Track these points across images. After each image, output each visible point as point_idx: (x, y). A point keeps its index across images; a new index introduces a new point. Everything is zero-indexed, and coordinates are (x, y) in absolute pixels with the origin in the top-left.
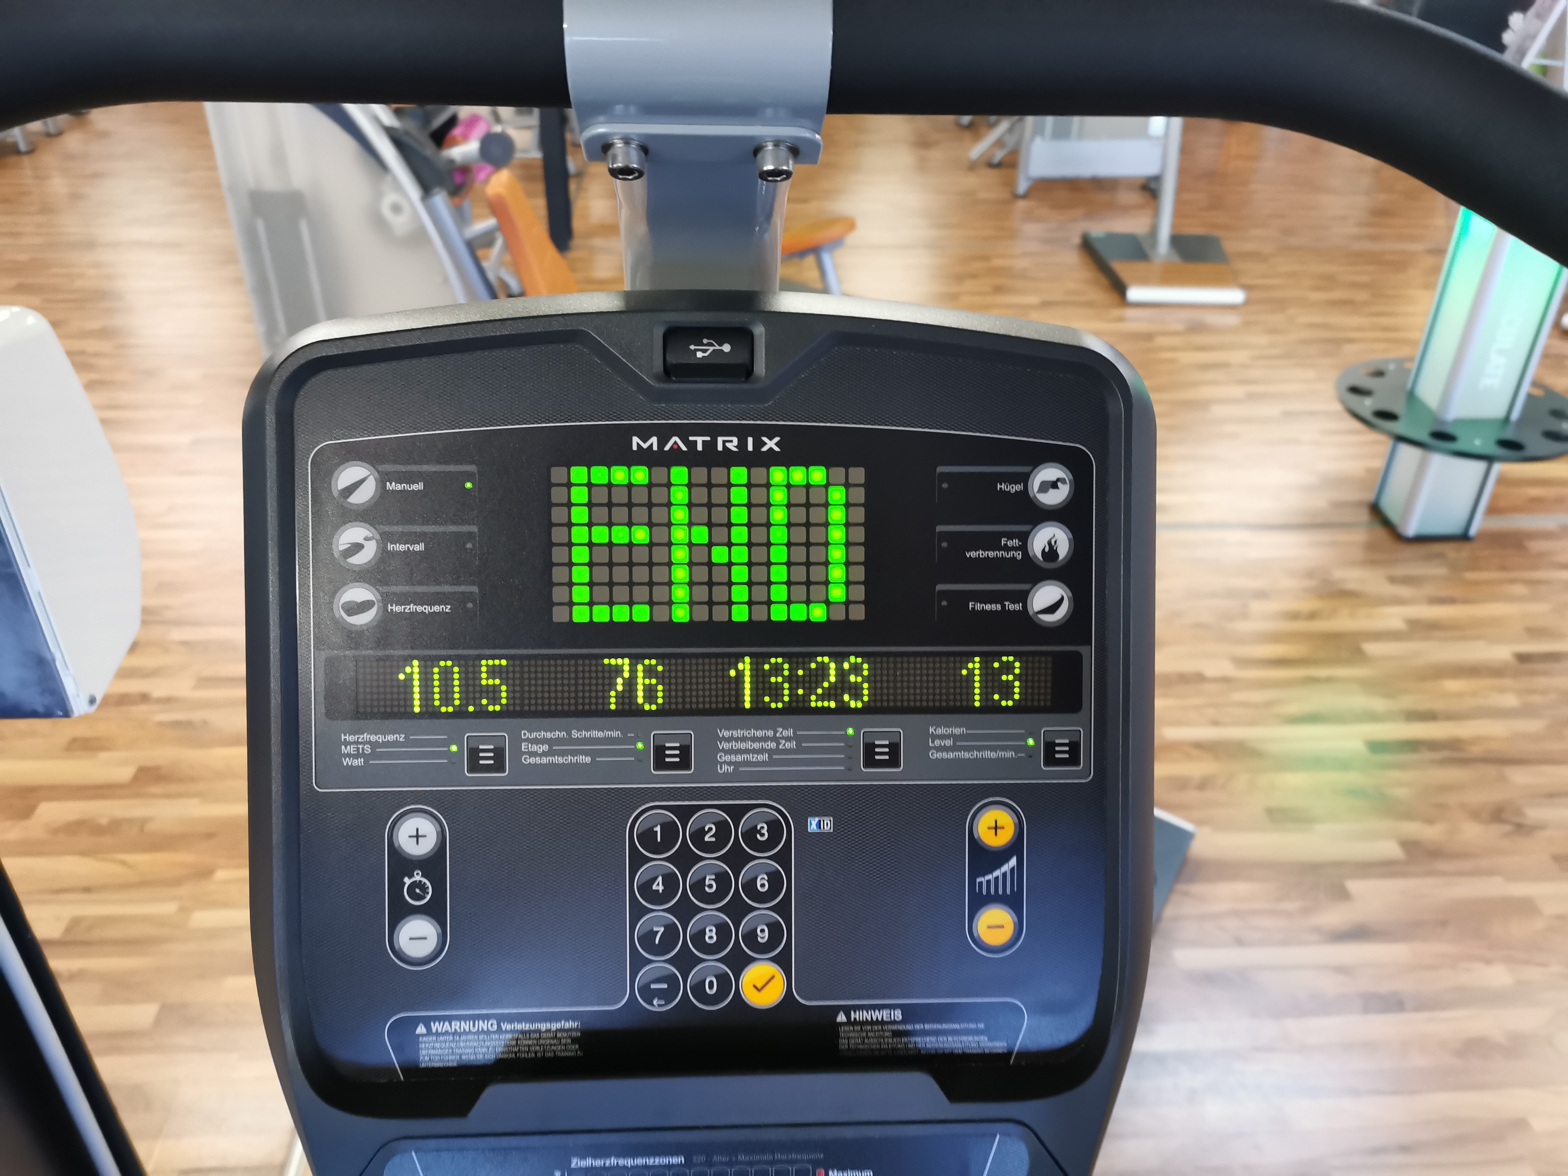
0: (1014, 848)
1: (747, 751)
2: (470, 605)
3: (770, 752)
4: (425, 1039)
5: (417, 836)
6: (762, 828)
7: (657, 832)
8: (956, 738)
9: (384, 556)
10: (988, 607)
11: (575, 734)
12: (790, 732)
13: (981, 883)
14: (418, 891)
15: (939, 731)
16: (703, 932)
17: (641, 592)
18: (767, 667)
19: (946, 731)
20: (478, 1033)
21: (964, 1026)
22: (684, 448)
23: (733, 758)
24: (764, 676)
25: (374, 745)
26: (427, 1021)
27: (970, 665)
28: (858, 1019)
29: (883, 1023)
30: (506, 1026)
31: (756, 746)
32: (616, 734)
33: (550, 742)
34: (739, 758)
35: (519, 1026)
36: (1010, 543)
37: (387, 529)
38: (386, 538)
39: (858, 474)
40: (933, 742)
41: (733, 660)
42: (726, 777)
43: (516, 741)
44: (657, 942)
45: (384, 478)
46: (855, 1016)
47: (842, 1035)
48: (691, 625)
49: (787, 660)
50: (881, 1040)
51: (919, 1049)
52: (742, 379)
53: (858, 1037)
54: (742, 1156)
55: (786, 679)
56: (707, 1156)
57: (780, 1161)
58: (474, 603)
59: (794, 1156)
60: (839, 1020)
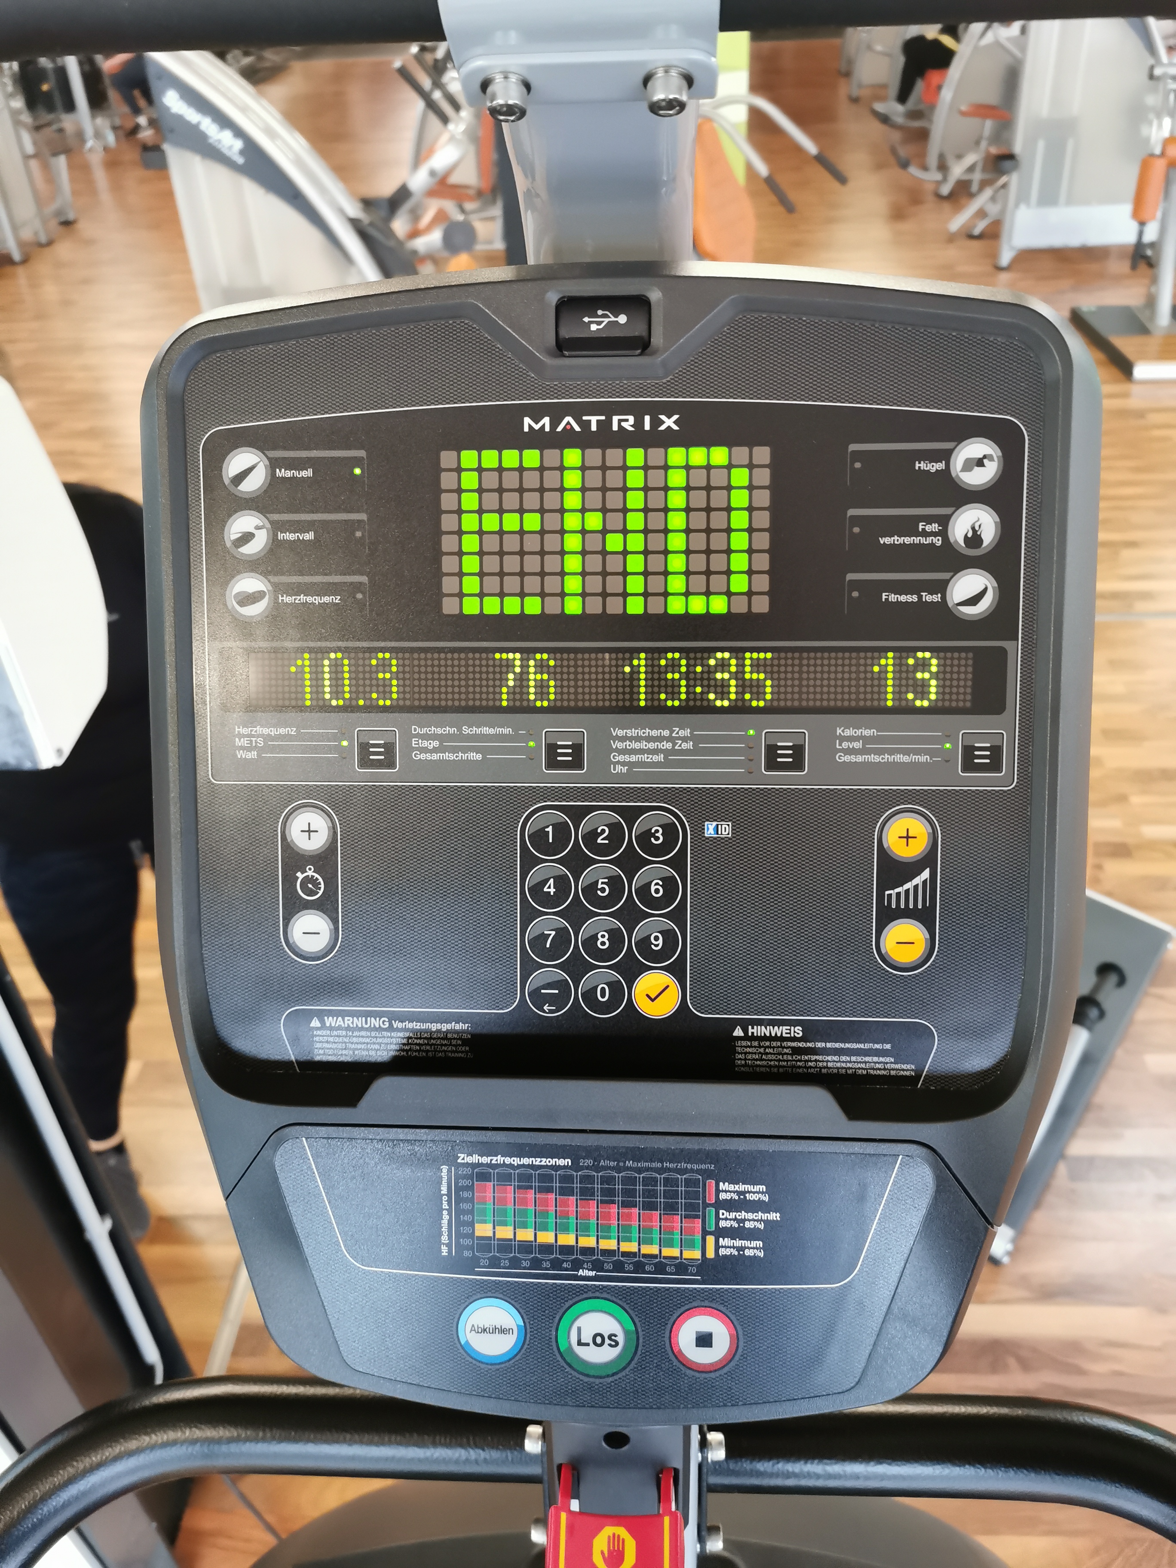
0: (928, 860)
1: (641, 751)
2: (359, 596)
3: (666, 752)
4: (319, 1033)
5: (309, 831)
6: (657, 831)
7: (548, 832)
8: (866, 740)
9: (275, 545)
10: (903, 598)
11: (466, 730)
12: (687, 732)
13: (890, 896)
14: (310, 886)
15: (849, 732)
16: (595, 938)
17: (533, 584)
18: (663, 662)
19: (855, 732)
20: (370, 1029)
21: (867, 1046)
22: (577, 428)
23: (627, 758)
24: (659, 673)
25: (266, 738)
26: (320, 1015)
27: (883, 662)
28: (755, 1035)
29: (782, 1039)
30: (397, 1024)
31: (651, 746)
32: (507, 731)
33: (440, 738)
34: (634, 758)
35: (410, 1025)
36: (929, 528)
37: (276, 517)
38: (277, 527)
39: (763, 454)
40: (840, 745)
41: (627, 655)
42: (619, 777)
43: (407, 737)
44: (548, 946)
45: (274, 464)
46: (753, 1031)
47: (739, 1049)
48: (583, 617)
49: (684, 655)
50: (781, 1057)
51: (821, 1068)
52: (639, 351)
53: (755, 1053)
54: (631, 1162)
55: (684, 676)
56: (595, 1161)
57: (669, 1170)
58: (363, 593)
59: (683, 1165)
60: (736, 1034)
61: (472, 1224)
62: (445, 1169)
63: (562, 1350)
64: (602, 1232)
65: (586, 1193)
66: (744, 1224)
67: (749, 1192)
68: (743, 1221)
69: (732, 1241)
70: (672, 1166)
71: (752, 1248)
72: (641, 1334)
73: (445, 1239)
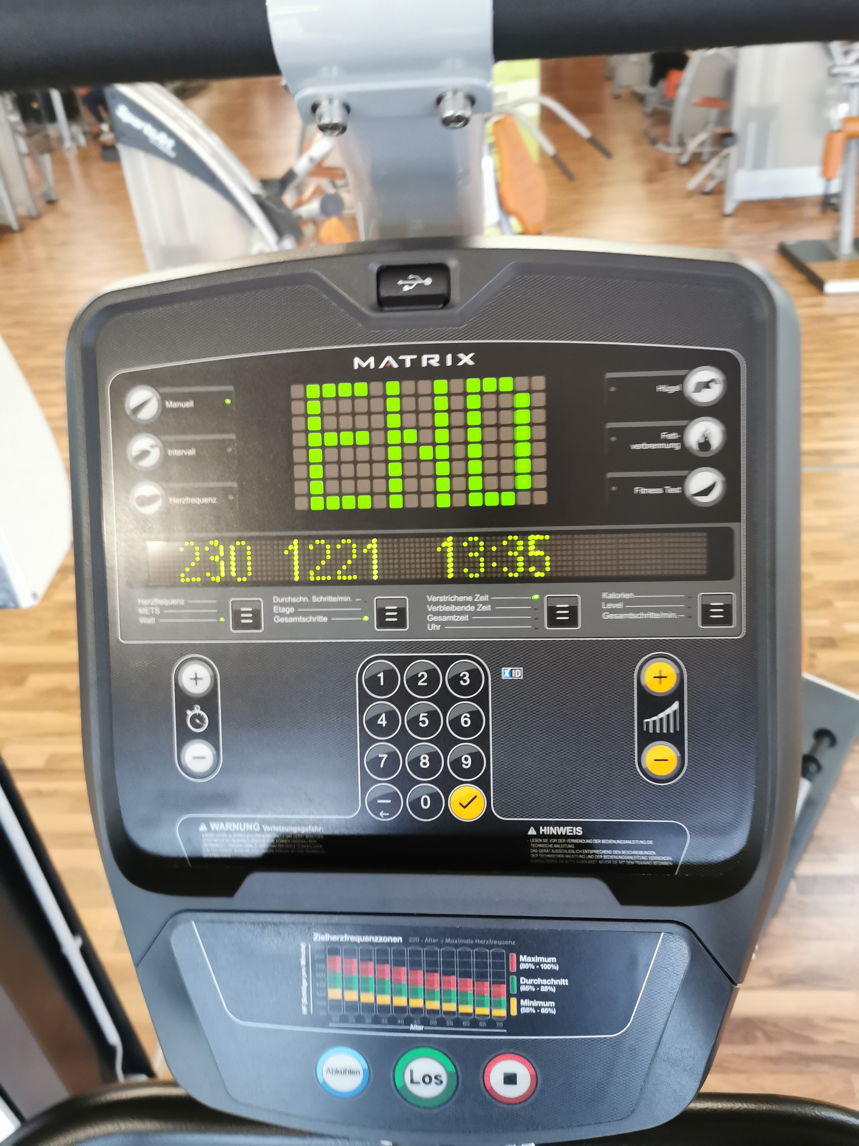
0: (677, 694)
1: (451, 613)
3: (470, 613)
4: (206, 835)
5: (196, 679)
6: (465, 675)
7: (380, 677)
8: (626, 601)
9: (166, 459)
10: (651, 491)
11: (315, 599)
12: (486, 598)
13: (648, 723)
14: (198, 721)
15: (612, 596)
16: (418, 759)
17: (364, 485)
18: (465, 544)
19: (617, 596)
20: (246, 832)
21: (634, 842)
22: (395, 365)
23: (440, 618)
24: (463, 552)
25: (162, 608)
26: (207, 821)
28: (545, 833)
29: (566, 837)
30: (266, 828)
31: (459, 608)
32: (347, 599)
33: (295, 605)
34: (445, 618)
35: (277, 829)
36: (669, 436)
37: (166, 438)
38: (166, 446)
39: (539, 382)
40: (605, 606)
41: (438, 539)
42: (434, 634)
43: (269, 605)
44: (382, 766)
45: (164, 398)
46: (543, 830)
47: (533, 845)
48: (404, 510)
49: (482, 538)
50: (566, 851)
51: (598, 860)
52: (441, 306)
53: (546, 848)
54: (449, 939)
55: (482, 554)
56: (421, 938)
57: (479, 945)
58: (234, 496)
59: (490, 942)
60: (530, 833)
61: (326, 990)
62: (303, 946)
63: (398, 1088)
64: (428, 995)
65: (415, 965)
66: (540, 989)
67: (544, 963)
68: (539, 986)
69: (531, 1002)
70: (482, 942)
71: (546, 1007)
72: (460, 1075)
73: (304, 1000)
